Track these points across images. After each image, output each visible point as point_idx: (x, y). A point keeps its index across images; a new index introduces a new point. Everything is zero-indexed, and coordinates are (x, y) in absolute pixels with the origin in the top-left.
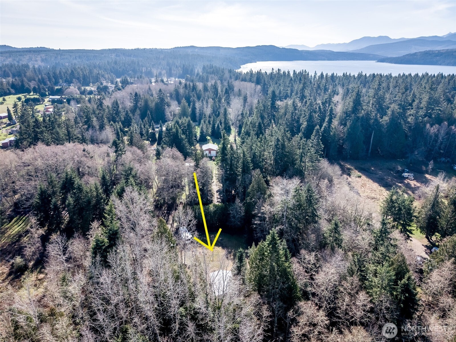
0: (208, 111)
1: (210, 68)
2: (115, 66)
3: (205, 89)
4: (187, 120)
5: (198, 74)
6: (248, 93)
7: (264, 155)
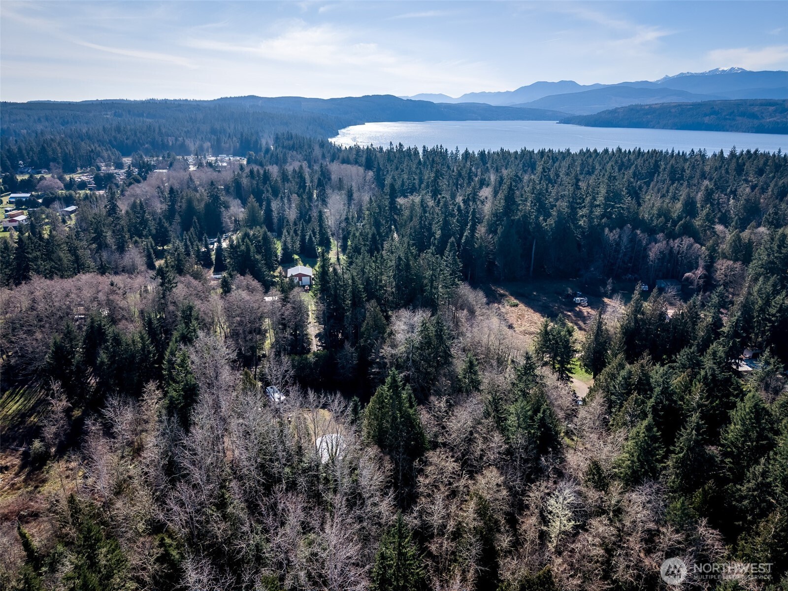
0: (292, 214)
1: (288, 139)
2: (119, 136)
3: (285, 177)
4: (262, 231)
5: (268, 150)
6: (353, 184)
7: (381, 281)
